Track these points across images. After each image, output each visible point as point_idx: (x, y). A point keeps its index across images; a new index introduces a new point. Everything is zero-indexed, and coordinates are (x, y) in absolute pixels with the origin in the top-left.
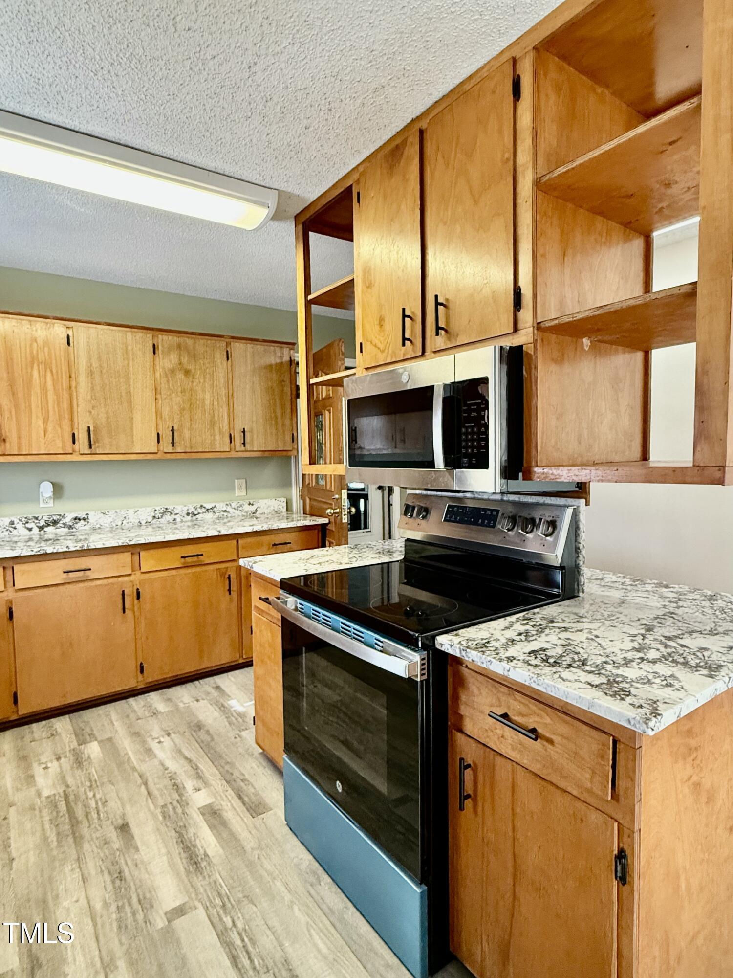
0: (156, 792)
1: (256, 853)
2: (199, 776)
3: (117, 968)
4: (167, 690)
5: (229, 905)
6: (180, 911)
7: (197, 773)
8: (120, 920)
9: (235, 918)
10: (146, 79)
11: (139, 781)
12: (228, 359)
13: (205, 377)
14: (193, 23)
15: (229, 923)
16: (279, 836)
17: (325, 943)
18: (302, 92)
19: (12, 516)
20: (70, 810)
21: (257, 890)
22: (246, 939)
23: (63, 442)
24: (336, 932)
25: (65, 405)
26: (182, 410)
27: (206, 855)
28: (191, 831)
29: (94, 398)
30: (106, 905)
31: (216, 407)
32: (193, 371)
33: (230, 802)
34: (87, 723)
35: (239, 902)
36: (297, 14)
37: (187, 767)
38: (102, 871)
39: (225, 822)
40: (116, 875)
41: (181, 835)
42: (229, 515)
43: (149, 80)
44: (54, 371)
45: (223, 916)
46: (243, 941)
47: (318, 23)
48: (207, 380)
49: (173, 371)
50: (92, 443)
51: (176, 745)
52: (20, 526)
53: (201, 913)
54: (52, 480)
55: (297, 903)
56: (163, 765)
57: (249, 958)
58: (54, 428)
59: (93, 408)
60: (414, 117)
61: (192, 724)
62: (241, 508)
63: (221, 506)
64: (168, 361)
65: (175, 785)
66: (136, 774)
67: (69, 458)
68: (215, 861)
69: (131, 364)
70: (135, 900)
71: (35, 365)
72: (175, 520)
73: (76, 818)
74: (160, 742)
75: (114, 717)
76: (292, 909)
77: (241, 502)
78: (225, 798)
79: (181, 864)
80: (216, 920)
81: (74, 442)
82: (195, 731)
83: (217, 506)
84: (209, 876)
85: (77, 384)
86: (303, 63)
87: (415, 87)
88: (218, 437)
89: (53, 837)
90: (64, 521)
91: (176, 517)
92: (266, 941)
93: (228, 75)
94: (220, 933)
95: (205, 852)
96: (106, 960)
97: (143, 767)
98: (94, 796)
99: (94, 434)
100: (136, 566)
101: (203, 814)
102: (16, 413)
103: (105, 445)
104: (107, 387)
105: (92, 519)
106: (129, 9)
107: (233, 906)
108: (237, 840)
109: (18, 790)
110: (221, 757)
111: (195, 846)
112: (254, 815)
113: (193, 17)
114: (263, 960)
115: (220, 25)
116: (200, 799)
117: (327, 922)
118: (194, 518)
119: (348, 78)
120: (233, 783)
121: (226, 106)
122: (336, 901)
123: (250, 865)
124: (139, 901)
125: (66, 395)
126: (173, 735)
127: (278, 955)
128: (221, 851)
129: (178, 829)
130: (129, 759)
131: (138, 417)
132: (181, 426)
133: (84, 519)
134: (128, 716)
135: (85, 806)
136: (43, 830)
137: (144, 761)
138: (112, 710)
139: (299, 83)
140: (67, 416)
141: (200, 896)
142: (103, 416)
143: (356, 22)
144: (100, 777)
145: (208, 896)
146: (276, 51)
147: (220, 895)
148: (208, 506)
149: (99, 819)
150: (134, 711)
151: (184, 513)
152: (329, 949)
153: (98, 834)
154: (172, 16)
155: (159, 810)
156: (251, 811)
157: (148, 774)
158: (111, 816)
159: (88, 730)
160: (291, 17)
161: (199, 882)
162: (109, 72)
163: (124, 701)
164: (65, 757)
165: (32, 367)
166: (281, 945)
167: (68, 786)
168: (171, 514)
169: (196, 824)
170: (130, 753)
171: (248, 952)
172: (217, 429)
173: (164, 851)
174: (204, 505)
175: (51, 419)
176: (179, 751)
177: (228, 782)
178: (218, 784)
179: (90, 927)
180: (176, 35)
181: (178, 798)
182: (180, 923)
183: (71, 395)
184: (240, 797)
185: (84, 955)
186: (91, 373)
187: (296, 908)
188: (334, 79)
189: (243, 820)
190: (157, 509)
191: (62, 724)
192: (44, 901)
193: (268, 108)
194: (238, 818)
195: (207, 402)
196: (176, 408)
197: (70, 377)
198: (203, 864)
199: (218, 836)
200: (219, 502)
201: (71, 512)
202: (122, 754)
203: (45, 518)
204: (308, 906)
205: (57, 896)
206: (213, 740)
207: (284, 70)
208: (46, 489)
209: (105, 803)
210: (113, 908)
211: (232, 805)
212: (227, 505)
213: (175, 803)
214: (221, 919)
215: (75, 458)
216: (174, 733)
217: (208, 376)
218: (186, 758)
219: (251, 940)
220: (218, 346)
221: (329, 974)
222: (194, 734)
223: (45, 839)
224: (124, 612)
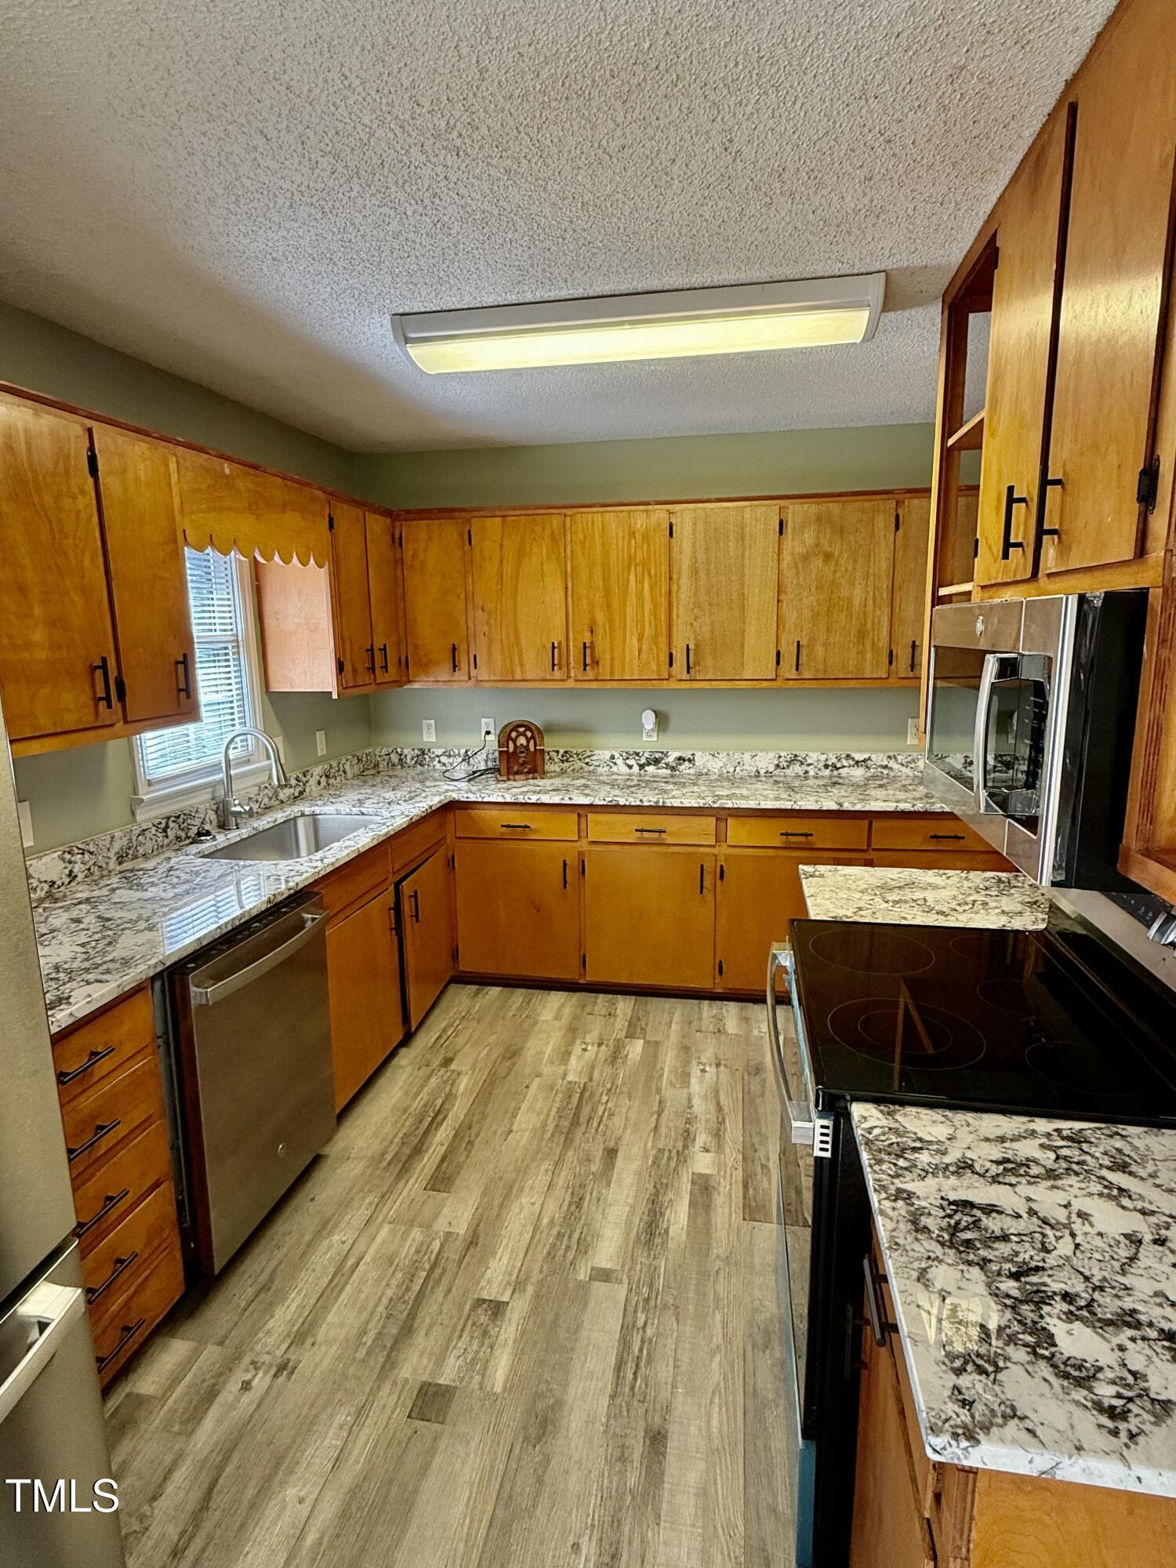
0: (663, 1130)
1: (719, 1264)
2: (718, 1134)
3: (525, 1290)
4: (751, 1005)
5: (652, 1303)
6: (604, 1275)
7: (719, 1130)
8: (553, 1246)
9: (650, 1321)
10: (615, 220)
11: (656, 1108)
12: (897, 528)
13: (855, 561)
14: (623, 139)
15: (640, 1323)
16: (757, 1261)
17: (721, 1422)
18: (826, 139)
19: (614, 748)
20: (579, 1107)
21: (691, 1307)
22: (645, 1352)
23: (658, 665)
24: (742, 1421)
25: (663, 616)
26: (816, 616)
27: (667, 1231)
28: (670, 1195)
29: (697, 605)
30: (552, 1223)
31: (870, 608)
32: (836, 554)
33: (731, 1184)
34: (647, 1013)
35: (665, 1307)
36: (741, 57)
37: (713, 1117)
38: (568, 1187)
39: (709, 1206)
40: (576, 1199)
41: (657, 1194)
42: (892, 774)
43: (619, 219)
44: (653, 572)
45: (640, 1310)
46: (641, 1350)
47: (780, 50)
48: (859, 566)
49: (806, 558)
50: (691, 665)
51: (717, 1082)
52: (620, 761)
53: (621, 1292)
54: (656, 709)
55: (723, 1354)
56: (689, 1099)
57: (635, 1373)
58: (651, 649)
59: (696, 619)
60: (1069, 77)
61: (752, 1063)
62: (913, 765)
63: (879, 759)
64: (796, 544)
65: (687, 1131)
66: (658, 1097)
67: (665, 685)
68: (671, 1245)
69: (747, 553)
70: (576, 1236)
71: (633, 568)
72: (806, 772)
73: (579, 1118)
74: (703, 1071)
75: (677, 1017)
76: (713, 1357)
77: (914, 755)
78: (728, 1177)
79: (637, 1224)
80: (630, 1309)
81: (671, 664)
82: (749, 1074)
83: (873, 757)
84: (655, 1258)
85: (679, 587)
86: (797, 106)
87: (1032, 36)
88: (869, 656)
89: (551, 1128)
90: (667, 760)
91: (809, 769)
92: (663, 1371)
93: (705, 171)
94: (625, 1325)
95: (668, 1228)
96: (522, 1277)
97: (668, 1093)
98: (606, 1103)
99: (695, 654)
100: (720, 837)
101: (693, 1183)
102: (610, 627)
103: (708, 668)
104: (715, 589)
105: (699, 761)
106: (550, 161)
107: (656, 1306)
108: (708, 1235)
109: (552, 1062)
110: (758, 1122)
111: (662, 1214)
112: (747, 1217)
113: (619, 132)
114: (646, 1386)
115: (655, 123)
116: (703, 1163)
117: (740, 1401)
118: (835, 773)
119: (887, 87)
120: (750, 1162)
121: (729, 205)
122: (769, 1386)
123: (704, 1275)
124: (579, 1239)
125: (664, 602)
126: (722, 1068)
127: (665, 1394)
128: (684, 1237)
129: (658, 1186)
130: (661, 1076)
131: (751, 629)
132: (812, 640)
133: (690, 760)
134: (690, 1023)
135: (593, 1109)
136: (548, 1115)
137: (674, 1086)
138: (678, 1008)
139: (812, 132)
140: (664, 632)
141: (633, 1272)
142: (706, 629)
143: (839, 17)
144: (624, 1083)
145: (639, 1279)
146: (748, 113)
147: (651, 1286)
148: (859, 757)
149: (597, 1130)
150: (700, 1019)
151: (821, 765)
152: (720, 1432)
153: (586, 1146)
154: (596, 145)
155: (654, 1152)
156: (747, 1211)
157: (668, 1104)
158: (609, 1133)
159: (643, 1022)
160: (737, 64)
161: (642, 1258)
162: (574, 231)
163: (697, 1001)
164: (607, 1045)
165: (629, 573)
166: (674, 1386)
167: (591, 1079)
168: (802, 763)
169: (678, 1193)
170: (666, 1069)
171: (637, 1365)
172: (868, 643)
173: (630, 1201)
174: (853, 755)
175: (646, 635)
176: (717, 1092)
177: (744, 1159)
178: (732, 1154)
179: (527, 1237)
180: (614, 160)
181: (681, 1149)
182: (600, 1288)
183: (670, 604)
184: (746, 1187)
185: (510, 1259)
186: (694, 572)
187: (718, 1358)
188: (863, 101)
189: (730, 1215)
190: (782, 754)
191: (624, 1005)
192: (511, 1188)
193: (789, 182)
194: (727, 1210)
195: (856, 602)
196: (807, 613)
197: (671, 579)
198: (658, 1240)
199: (692, 1217)
200: (877, 751)
201: (675, 749)
202: (658, 1067)
203: (647, 755)
204: (733, 1368)
205: (521, 1190)
206: (762, 1096)
207: (778, 129)
208: (649, 720)
209: (611, 1115)
210: (554, 1232)
211: (730, 1190)
212: (889, 757)
213: (674, 1152)
214: (636, 1311)
215: (673, 685)
216: (726, 1066)
217: (860, 560)
218: (718, 1103)
219: (649, 1355)
220: (882, 508)
221: (701, 1459)
222: (746, 1077)
223: (544, 1125)
224: (701, 892)
